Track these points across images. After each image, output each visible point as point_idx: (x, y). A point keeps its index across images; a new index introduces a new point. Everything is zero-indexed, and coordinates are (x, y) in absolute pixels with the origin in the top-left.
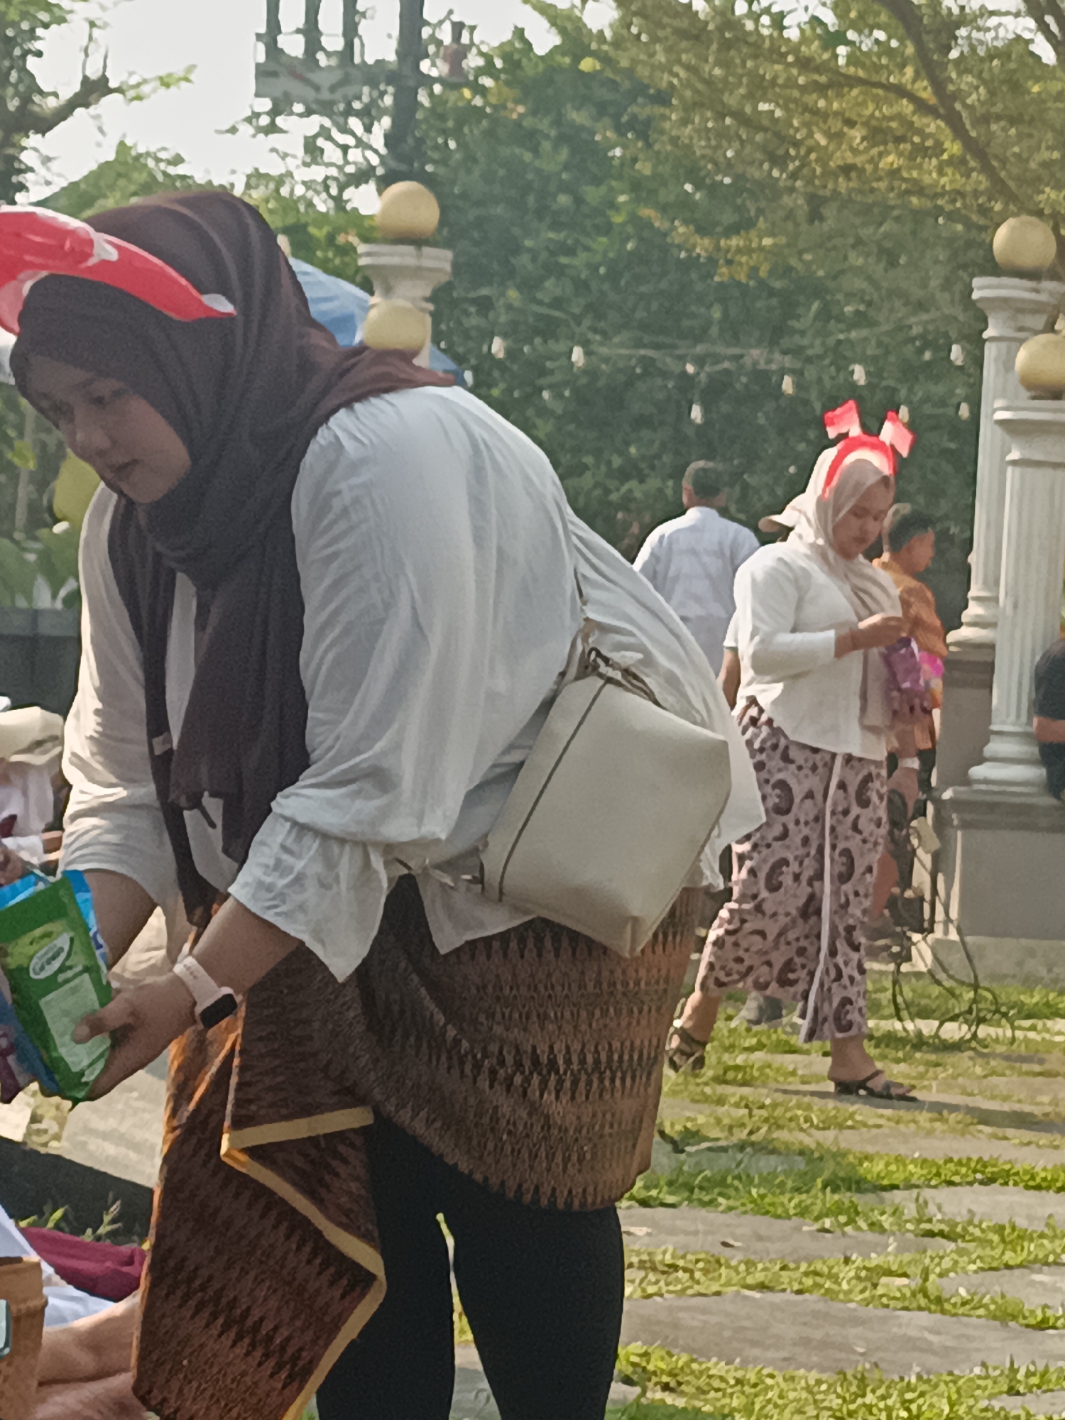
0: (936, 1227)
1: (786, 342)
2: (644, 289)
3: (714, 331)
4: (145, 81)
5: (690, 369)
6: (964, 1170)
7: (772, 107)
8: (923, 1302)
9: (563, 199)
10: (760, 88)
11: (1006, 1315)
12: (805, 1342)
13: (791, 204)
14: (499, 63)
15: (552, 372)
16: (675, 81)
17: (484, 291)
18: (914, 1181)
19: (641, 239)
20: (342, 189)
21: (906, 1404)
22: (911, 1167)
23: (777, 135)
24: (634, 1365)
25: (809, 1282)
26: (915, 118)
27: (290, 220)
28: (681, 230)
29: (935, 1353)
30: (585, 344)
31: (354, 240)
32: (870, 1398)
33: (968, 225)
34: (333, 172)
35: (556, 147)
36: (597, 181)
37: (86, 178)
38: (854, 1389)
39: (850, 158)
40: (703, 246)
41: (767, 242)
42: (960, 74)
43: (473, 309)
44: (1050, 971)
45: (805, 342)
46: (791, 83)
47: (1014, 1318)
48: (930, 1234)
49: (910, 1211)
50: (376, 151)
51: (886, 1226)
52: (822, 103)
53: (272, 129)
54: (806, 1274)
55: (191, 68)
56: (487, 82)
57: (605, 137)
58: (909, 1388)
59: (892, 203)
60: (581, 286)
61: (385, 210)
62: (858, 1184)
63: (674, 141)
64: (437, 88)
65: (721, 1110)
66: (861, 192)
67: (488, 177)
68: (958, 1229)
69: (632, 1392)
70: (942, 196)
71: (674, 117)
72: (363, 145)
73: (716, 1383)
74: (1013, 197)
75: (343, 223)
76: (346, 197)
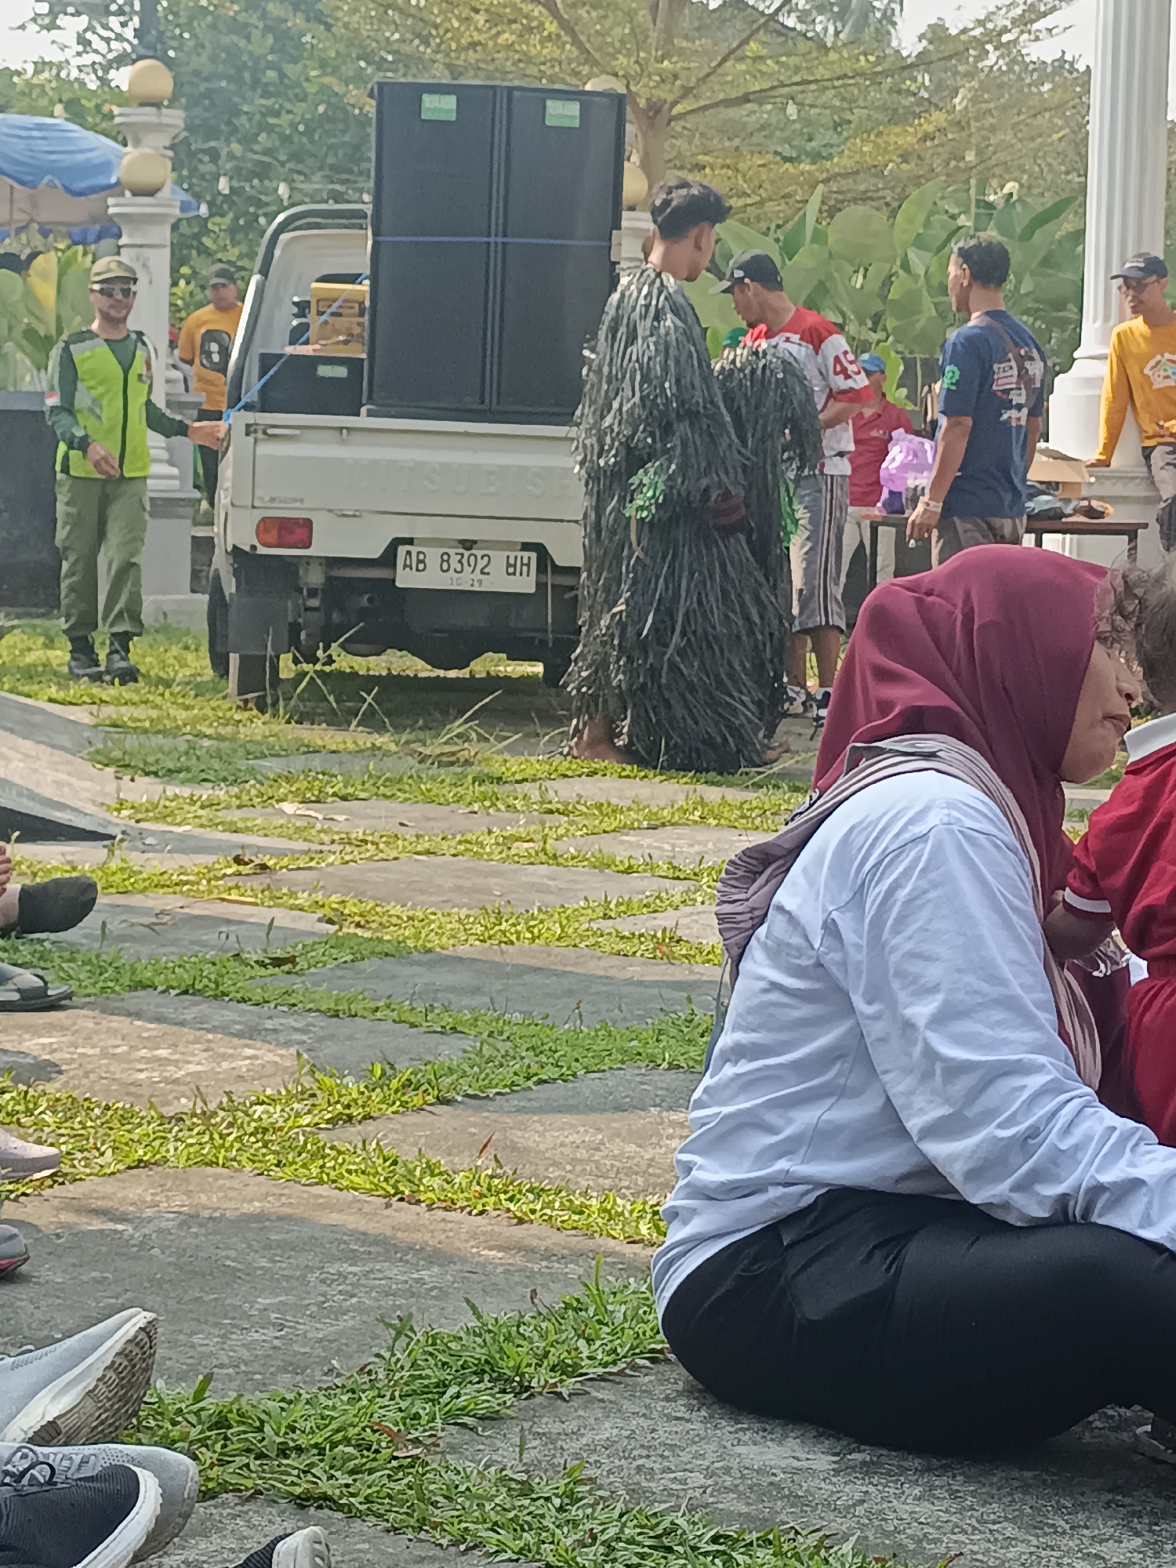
0: (554, 807)
2: (332, 141)
6: (575, 766)
8: (544, 858)
9: (271, 74)
11: (603, 865)
12: (459, 889)
15: (267, 204)
17: (212, 144)
18: (539, 775)
19: (329, 104)
20: (106, 71)
21: (529, 929)
22: (536, 766)
24: (335, 910)
25: (462, 848)
27: (66, 95)
29: (552, 893)
30: (290, 182)
31: (113, 107)
32: (504, 924)
34: (98, 58)
35: (263, 36)
36: (295, 61)
38: (493, 920)
39: (477, 37)
43: (206, 159)
47: (609, 866)
48: (551, 812)
49: (535, 796)
50: (130, 42)
51: (519, 807)
53: (52, 26)
54: (460, 843)
58: (533, 918)
60: (286, 140)
61: (132, 80)
62: (499, 780)
63: (346, 25)
67: (213, 59)
68: (570, 808)
69: (333, 929)
70: (544, 64)
71: (346, 8)
72: (119, 38)
73: (394, 920)
74: (596, 63)
75: (107, 97)
76: (110, 77)
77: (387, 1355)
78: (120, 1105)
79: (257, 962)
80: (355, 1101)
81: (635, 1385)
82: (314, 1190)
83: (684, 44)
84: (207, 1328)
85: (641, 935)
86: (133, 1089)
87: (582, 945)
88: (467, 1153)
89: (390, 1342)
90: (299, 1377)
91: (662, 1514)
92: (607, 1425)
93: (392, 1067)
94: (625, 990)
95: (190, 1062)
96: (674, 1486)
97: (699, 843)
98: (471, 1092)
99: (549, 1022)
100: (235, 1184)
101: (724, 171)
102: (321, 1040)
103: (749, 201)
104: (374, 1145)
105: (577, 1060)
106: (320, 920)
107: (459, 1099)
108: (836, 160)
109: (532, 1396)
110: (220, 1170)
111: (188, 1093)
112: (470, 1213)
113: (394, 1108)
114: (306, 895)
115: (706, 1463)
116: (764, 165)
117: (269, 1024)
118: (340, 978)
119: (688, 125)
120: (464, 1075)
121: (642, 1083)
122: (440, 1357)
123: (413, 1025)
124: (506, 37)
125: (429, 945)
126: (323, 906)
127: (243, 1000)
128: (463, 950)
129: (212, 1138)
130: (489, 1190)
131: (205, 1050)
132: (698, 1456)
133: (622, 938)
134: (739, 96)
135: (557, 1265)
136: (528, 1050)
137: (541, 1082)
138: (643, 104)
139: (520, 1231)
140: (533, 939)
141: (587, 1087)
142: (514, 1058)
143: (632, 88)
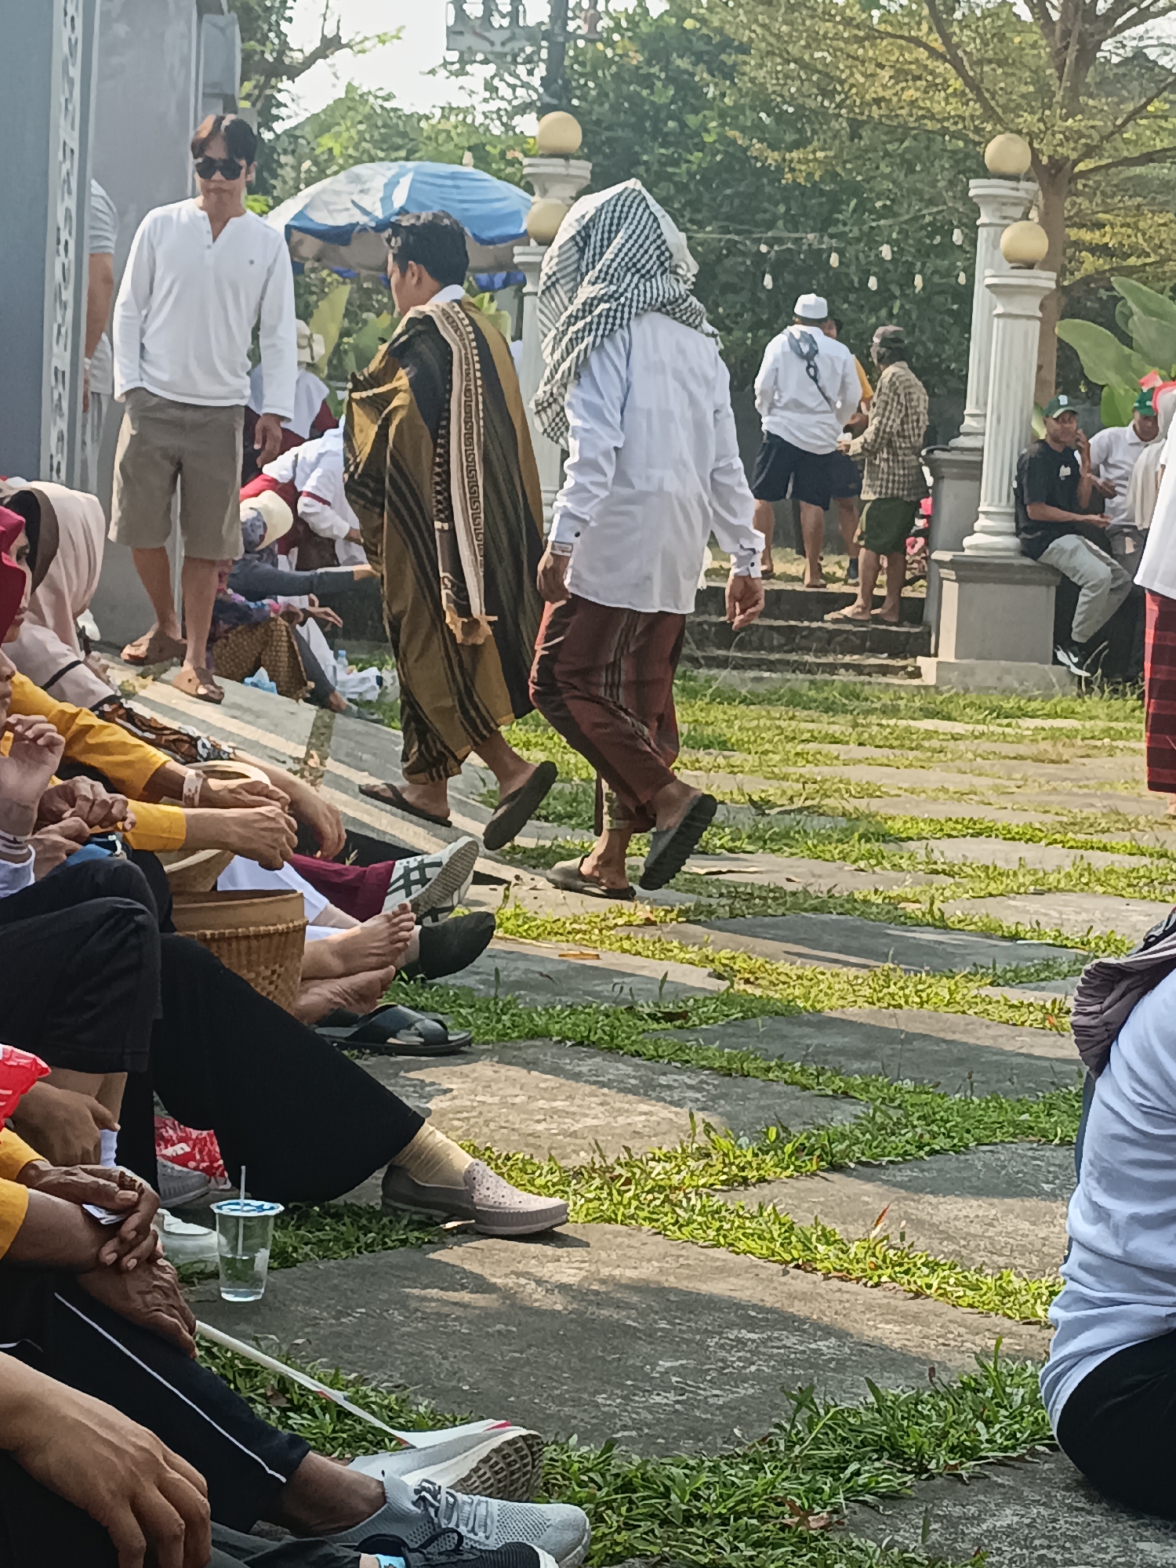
0: (939, 867)
1: (831, 230)
2: (728, 192)
3: (780, 223)
4: (366, 39)
5: (764, 248)
6: (959, 827)
7: (826, 54)
8: (931, 922)
9: (671, 124)
10: (815, 40)
11: (990, 931)
12: (847, 949)
13: (838, 127)
14: (624, 24)
16: (753, 35)
18: (924, 834)
19: (726, 153)
20: (511, 118)
21: (918, 993)
22: (922, 825)
23: (827, 75)
24: (725, 965)
25: (849, 908)
26: (929, 62)
27: (474, 141)
28: (758, 146)
29: (939, 957)
31: (520, 156)
32: (893, 989)
33: (967, 141)
34: (504, 105)
35: (665, 86)
36: (695, 111)
37: (324, 111)
38: (881, 983)
39: (881, 94)
40: (773, 158)
41: (820, 155)
42: (962, 29)
44: (1021, 684)
45: (847, 229)
46: (837, 37)
47: (996, 933)
48: (936, 872)
49: (921, 856)
50: (536, 90)
51: (904, 866)
52: (861, 51)
53: (461, 73)
54: (847, 902)
55: (401, 29)
56: (616, 37)
57: (702, 79)
58: (921, 982)
59: (911, 125)
60: (682, 188)
61: (542, 133)
62: (884, 837)
63: (752, 80)
64: (581, 43)
65: (785, 784)
66: (888, 117)
67: (616, 109)
68: (956, 869)
69: (724, 985)
70: (947, 120)
71: (753, 63)
72: (526, 85)
73: (783, 978)
74: (1000, 120)
75: (511, 142)
76: (514, 123)
77: (788, 1426)
78: (520, 1156)
79: (649, 1015)
80: (750, 1163)
81: (1037, 1472)
82: (711, 1252)
83: (1090, 102)
84: (609, 1388)
85: (1031, 1004)
86: (531, 1140)
87: (971, 1012)
88: (861, 1222)
89: (791, 1413)
90: (701, 1444)
92: (1008, 1512)
93: (785, 1129)
94: (1015, 1060)
95: (586, 1115)
97: (1087, 911)
98: (864, 1159)
99: (940, 1090)
100: (633, 1242)
101: (1123, 231)
102: (715, 1099)
103: (1148, 260)
104: (770, 1208)
105: (968, 1131)
106: (710, 975)
107: (852, 1165)
109: (932, 1477)
110: (619, 1227)
111: (586, 1147)
112: (865, 1285)
113: (788, 1172)
114: (696, 948)
115: (1109, 1557)
116: (1164, 225)
117: (663, 1080)
118: (734, 1035)
119: (1091, 183)
120: (857, 1142)
121: (1034, 1158)
122: (840, 1431)
123: (805, 1088)
124: (907, 95)
125: (818, 1006)
126: (713, 961)
127: (638, 1054)
128: (852, 1013)
129: (610, 1194)
130: (884, 1261)
131: (602, 1104)
132: (1100, 1549)
133: (1012, 1006)
134: (1142, 156)
135: (953, 1343)
136: (919, 1119)
137: (932, 1152)
138: (1045, 160)
139: (915, 1305)
140: (922, 1004)
141: (979, 1159)
142: (906, 1126)
143: (1036, 145)
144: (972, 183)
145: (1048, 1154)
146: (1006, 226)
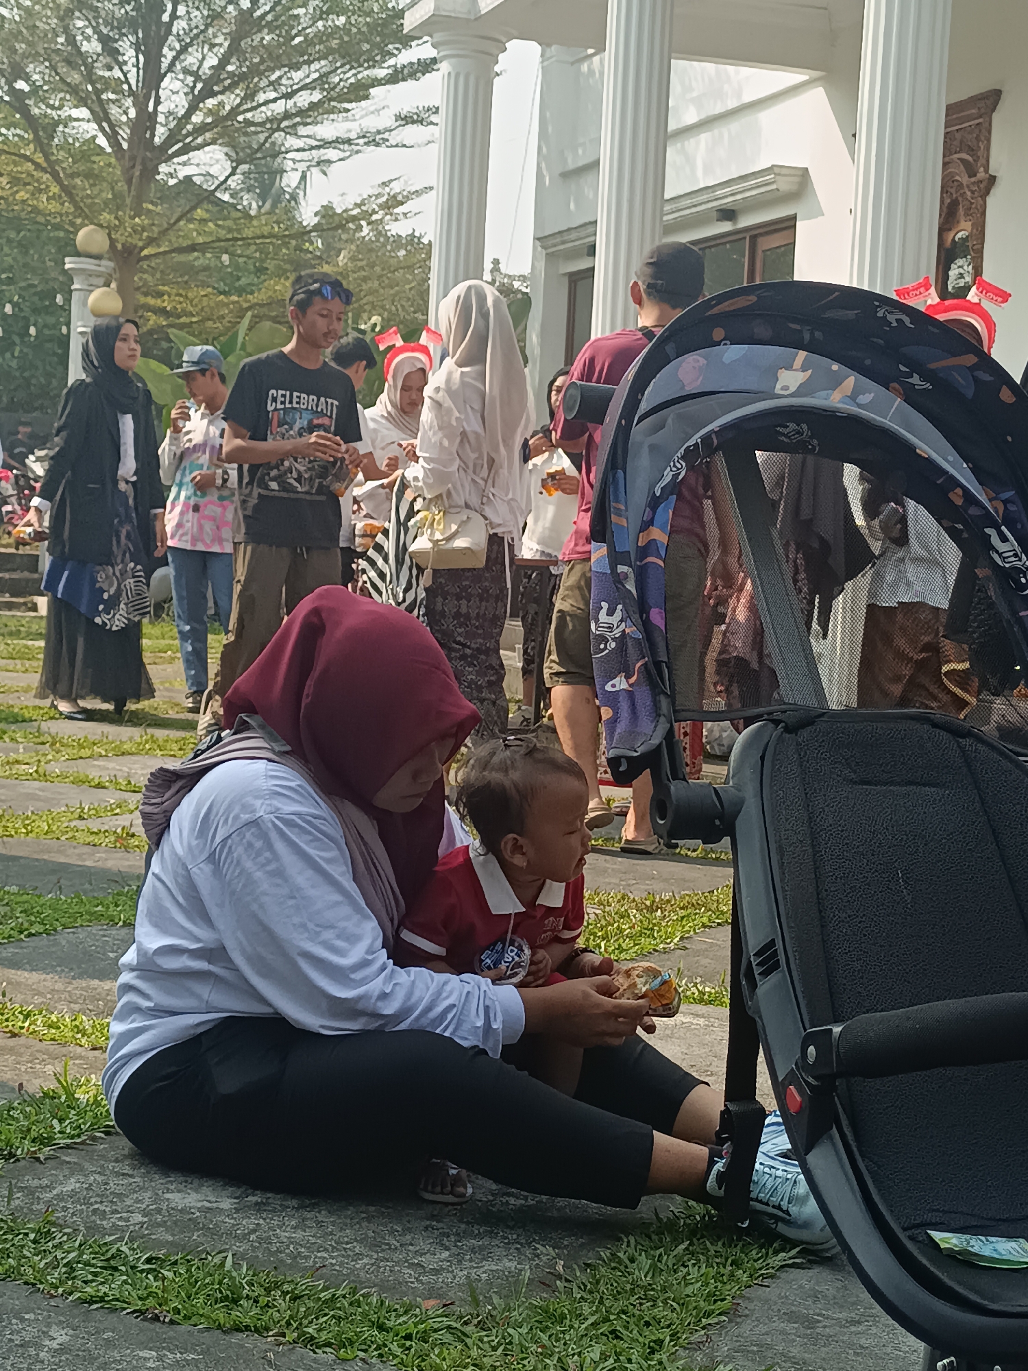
8: (36, 776)
11: (80, 782)
18: (35, 717)
21: (25, 826)
26: (35, 173)
29: (42, 801)
33: (63, 230)
42: (58, 151)
47: (84, 782)
48: (43, 743)
51: (19, 739)
58: (27, 818)
59: (23, 217)
66: (7, 210)
70: (49, 215)
74: (87, 217)
81: (95, 1151)
83: (150, 207)
85: (106, 831)
87: (63, 838)
91: (112, 1243)
92: (72, 1180)
94: (93, 870)
96: (120, 1223)
97: (148, 767)
99: (37, 892)
101: (177, 298)
103: (194, 319)
105: (57, 920)
108: (256, 295)
109: (18, 1160)
115: (144, 1206)
116: (205, 296)
119: (153, 264)
121: (104, 936)
124: (22, 195)
132: (138, 1201)
133: (92, 833)
134: (188, 246)
135: (38, 1066)
136: (21, 912)
137: (30, 935)
138: (119, 247)
139: (12, 1042)
140: (27, 834)
141: (64, 939)
142: (11, 918)
143: (113, 236)
144: (67, 259)
145: (114, 932)
146: (92, 291)
